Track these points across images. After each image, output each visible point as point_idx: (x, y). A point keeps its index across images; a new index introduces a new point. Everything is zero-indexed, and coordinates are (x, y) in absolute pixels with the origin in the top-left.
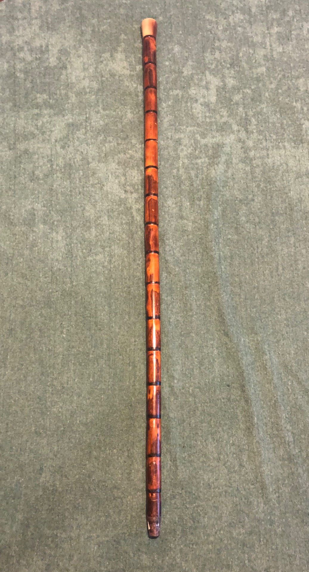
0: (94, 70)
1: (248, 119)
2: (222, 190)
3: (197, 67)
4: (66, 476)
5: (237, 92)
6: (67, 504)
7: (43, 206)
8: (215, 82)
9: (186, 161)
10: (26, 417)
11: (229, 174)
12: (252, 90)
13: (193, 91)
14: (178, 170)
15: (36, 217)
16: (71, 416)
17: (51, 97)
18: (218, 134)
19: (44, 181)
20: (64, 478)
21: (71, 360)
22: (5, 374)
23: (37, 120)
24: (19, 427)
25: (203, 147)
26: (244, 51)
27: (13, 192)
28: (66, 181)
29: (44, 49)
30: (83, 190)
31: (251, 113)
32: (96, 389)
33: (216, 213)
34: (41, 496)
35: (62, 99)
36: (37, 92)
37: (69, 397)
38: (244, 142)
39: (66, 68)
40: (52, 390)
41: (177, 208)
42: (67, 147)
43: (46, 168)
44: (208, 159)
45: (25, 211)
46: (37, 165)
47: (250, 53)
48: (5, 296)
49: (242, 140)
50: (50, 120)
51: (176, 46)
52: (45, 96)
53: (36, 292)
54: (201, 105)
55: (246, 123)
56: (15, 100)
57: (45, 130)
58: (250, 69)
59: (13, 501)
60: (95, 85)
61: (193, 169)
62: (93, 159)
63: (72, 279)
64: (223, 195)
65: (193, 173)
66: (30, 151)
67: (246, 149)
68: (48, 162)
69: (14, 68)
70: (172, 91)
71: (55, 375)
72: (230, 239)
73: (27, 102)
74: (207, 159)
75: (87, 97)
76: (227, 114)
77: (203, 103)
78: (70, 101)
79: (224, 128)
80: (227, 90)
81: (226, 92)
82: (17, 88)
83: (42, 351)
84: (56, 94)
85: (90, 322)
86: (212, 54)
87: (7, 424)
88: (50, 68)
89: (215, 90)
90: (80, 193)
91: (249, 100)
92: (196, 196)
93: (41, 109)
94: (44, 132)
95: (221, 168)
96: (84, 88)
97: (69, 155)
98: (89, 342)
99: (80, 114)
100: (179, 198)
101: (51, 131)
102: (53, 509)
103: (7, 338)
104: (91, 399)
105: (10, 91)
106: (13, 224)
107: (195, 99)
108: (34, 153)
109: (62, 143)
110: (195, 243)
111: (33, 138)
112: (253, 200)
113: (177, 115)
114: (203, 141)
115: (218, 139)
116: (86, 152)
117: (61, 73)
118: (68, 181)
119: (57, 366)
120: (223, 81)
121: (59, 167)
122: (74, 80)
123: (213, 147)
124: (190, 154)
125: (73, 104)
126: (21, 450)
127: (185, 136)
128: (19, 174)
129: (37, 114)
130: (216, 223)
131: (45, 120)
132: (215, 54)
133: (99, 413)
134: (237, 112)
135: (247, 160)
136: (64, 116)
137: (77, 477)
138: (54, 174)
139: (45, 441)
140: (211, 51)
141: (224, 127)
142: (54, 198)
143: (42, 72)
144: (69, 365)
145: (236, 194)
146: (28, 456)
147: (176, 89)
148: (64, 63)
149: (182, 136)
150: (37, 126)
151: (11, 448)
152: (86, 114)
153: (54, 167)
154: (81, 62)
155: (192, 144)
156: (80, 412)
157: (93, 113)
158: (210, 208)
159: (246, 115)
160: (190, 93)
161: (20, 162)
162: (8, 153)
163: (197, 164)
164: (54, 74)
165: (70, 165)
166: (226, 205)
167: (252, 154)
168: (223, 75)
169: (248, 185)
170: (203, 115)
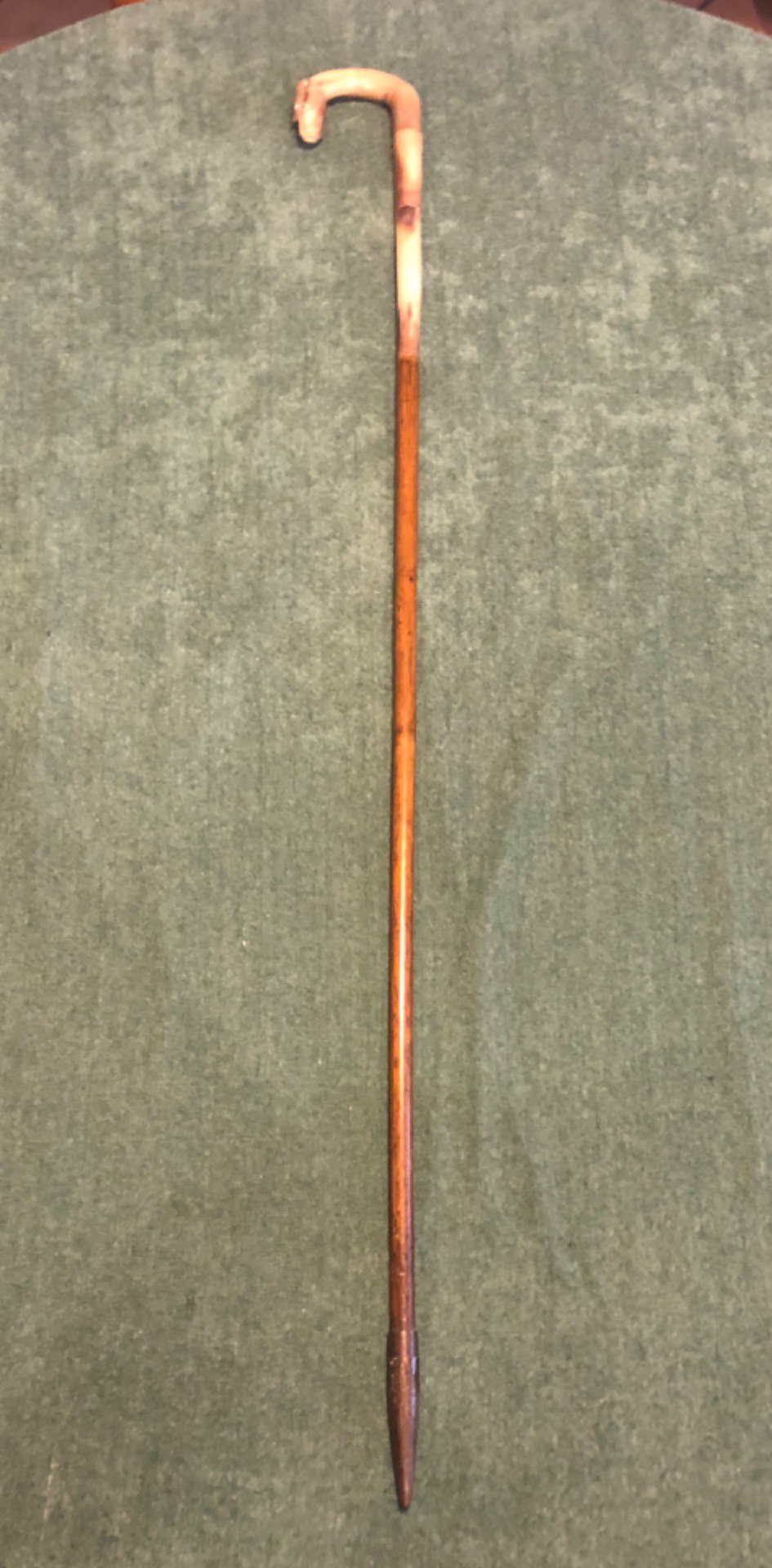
0: (327, 232)
1: (734, 362)
2: (668, 551)
3: (599, 226)
4: (257, 1326)
5: (705, 292)
6: (263, 1401)
7: (185, 595)
8: (646, 265)
9: (570, 473)
10: (148, 1163)
11: (688, 509)
12: (745, 287)
13: (588, 289)
14: (548, 499)
15: (168, 626)
16: (268, 1162)
17: (213, 306)
18: (654, 402)
19: (193, 532)
20: (252, 1331)
21: (265, 1009)
22: (90, 1047)
23: (175, 368)
24: (129, 1188)
25: (616, 436)
26: (723, 185)
27: (108, 561)
28: (248, 531)
29: (192, 180)
30: (294, 554)
31: (742, 348)
32: (334, 1087)
33: (651, 613)
34: (192, 1376)
35: (242, 312)
36: (176, 294)
37: (261, 1107)
38: (725, 425)
39: (252, 229)
40: (216, 1091)
41: (547, 599)
42: (251, 437)
43: (196, 497)
44: (629, 469)
45: (140, 609)
46: (171, 486)
47: (739, 189)
48: (86, 837)
49: (721, 419)
50: (207, 368)
51: (544, 169)
52: (197, 306)
53: (167, 825)
54: (611, 324)
55: (732, 374)
56: (116, 315)
57: (195, 394)
58: (741, 230)
59: (115, 1389)
60: (330, 272)
61: (587, 495)
62: (320, 472)
63: (263, 792)
64: (672, 565)
65: (588, 505)
66: (156, 448)
67: (731, 445)
68: (201, 480)
69: (116, 232)
70: (534, 289)
71: (224, 1048)
72: (689, 680)
73: (147, 322)
74: (624, 469)
75: (309, 304)
76: (679, 351)
77: (616, 322)
78: (263, 316)
79: (672, 388)
80: (678, 287)
81: (675, 292)
82: (124, 285)
83: (186, 982)
84: (226, 298)
85: (314, 906)
86: (638, 193)
87: (98, 1181)
88: (210, 230)
89: (647, 287)
90: (283, 562)
91: (739, 313)
92: (596, 566)
93: (186, 340)
94: (194, 398)
95: (664, 492)
96: (301, 282)
97: (256, 459)
98: (312, 960)
99: (288, 352)
100: (551, 573)
101: (213, 397)
102: (224, 1413)
103: (94, 948)
104: (320, 1116)
105: (103, 292)
106: (106, 645)
107: (592, 311)
108: (165, 455)
109: (237, 426)
110: (592, 692)
111: (164, 415)
112: (754, 578)
113: (546, 351)
114: (617, 421)
115: (656, 416)
116: (300, 453)
117: (241, 242)
118: (254, 529)
119: (227, 1026)
120: (668, 263)
121: (231, 492)
122: (274, 262)
123: (642, 438)
124: (582, 453)
125: (270, 323)
126: (134, 1252)
127: (567, 408)
128: (124, 511)
129: (176, 354)
130: (652, 638)
131: (196, 367)
132: (645, 193)
133: (342, 1154)
134: (706, 345)
135: (732, 471)
136: (246, 356)
137: (288, 1326)
138: (216, 512)
139: (199, 1227)
140: (637, 184)
141: (672, 384)
142: (216, 578)
143: (191, 241)
144: (259, 1026)
145: (706, 558)
146: (155, 1267)
147: (544, 284)
148: (247, 217)
149: (560, 406)
150: (174, 382)
151: (109, 1245)
152: (306, 350)
153: (218, 493)
154: (292, 213)
155: (585, 430)
156: (292, 1150)
157: (323, 346)
158: (635, 601)
159: (731, 353)
160: (581, 294)
161: (129, 481)
162: (96, 456)
163: (598, 481)
164: (221, 248)
165: (260, 486)
166: (679, 593)
167: (747, 455)
168: (667, 246)
169: (739, 537)
170: (616, 354)
